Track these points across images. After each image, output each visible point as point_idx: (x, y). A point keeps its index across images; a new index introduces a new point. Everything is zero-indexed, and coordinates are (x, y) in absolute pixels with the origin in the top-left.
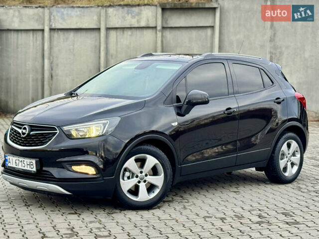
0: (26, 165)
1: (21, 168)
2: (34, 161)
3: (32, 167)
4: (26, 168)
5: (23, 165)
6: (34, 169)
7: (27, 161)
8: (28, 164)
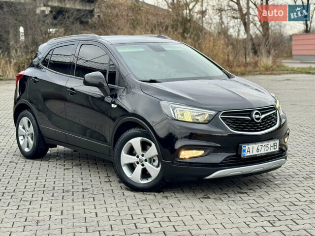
0: (269, 147)
1: (264, 152)
2: (277, 142)
3: (275, 148)
4: (269, 151)
5: (267, 148)
6: (277, 149)
7: (271, 143)
8: (272, 145)
